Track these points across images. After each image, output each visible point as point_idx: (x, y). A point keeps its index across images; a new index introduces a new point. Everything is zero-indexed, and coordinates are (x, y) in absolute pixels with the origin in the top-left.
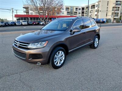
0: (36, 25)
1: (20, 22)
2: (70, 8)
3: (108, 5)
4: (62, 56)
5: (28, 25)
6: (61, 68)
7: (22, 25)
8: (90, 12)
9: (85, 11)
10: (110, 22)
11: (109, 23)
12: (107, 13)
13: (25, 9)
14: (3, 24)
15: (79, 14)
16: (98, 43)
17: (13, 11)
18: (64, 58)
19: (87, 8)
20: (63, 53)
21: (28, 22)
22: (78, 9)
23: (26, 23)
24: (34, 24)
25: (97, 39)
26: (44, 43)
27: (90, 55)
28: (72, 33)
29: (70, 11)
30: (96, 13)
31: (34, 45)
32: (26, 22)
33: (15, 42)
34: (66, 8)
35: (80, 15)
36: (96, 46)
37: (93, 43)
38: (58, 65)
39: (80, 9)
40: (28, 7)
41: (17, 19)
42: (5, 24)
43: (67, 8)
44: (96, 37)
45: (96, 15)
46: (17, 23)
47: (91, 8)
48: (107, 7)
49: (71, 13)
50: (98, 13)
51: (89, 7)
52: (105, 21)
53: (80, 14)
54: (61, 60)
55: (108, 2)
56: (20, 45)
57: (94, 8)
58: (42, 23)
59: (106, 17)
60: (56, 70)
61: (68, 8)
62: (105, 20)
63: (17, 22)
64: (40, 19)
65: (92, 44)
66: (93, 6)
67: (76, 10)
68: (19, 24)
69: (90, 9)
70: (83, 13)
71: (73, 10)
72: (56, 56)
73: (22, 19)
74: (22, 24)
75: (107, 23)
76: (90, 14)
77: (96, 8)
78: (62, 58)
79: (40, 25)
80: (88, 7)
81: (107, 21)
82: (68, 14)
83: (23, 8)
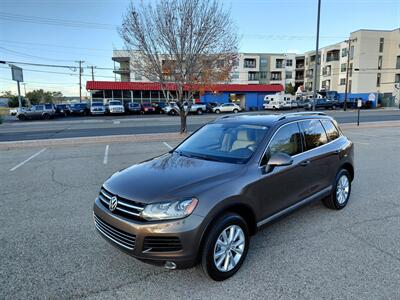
0: (150, 113)
1: (102, 105)
2: (258, 58)
3: (381, 50)
4: (238, 239)
5: (128, 113)
6: (235, 277)
7: (108, 114)
8: (325, 73)
9: (306, 68)
10: (392, 104)
11: (388, 109)
12: (379, 74)
13: (118, 65)
14: (52, 110)
15: (287, 77)
16: (347, 190)
17: (81, 70)
18: (242, 247)
19: (313, 58)
20: (239, 230)
21: (126, 104)
22: (284, 62)
23: (120, 108)
24: (146, 109)
25: (344, 180)
26: (186, 204)
27: (322, 232)
28: (267, 169)
29: (257, 69)
30: (343, 75)
31: (158, 208)
32: (120, 104)
33: (101, 194)
34: (246, 60)
35: (290, 81)
36: (341, 199)
37: (334, 193)
38: (225, 268)
39: (289, 63)
40: (128, 59)
41: (94, 96)
42: (58, 110)
43: (250, 61)
44: (343, 174)
45: (343, 82)
46: (92, 108)
47: (328, 60)
48: (380, 57)
49: (262, 74)
50: (350, 74)
51: (320, 56)
52: (373, 100)
53: (291, 77)
54: (234, 254)
55: (382, 40)
56: (119, 205)
57: (337, 59)
58: (168, 109)
59: (378, 89)
60: (219, 283)
61: (253, 60)
62: (372, 98)
63: (94, 105)
64: (162, 96)
65: (329, 196)
66: (334, 54)
67: (277, 67)
68: (100, 110)
69: (323, 64)
70: (300, 74)
71: (267, 65)
72: (219, 241)
73: (108, 96)
74: (108, 110)
75: (378, 107)
76: (322, 79)
77: (343, 60)
78: (237, 247)
79: (164, 113)
80: (315, 57)
81: (379, 102)
82: (250, 79)
83: (114, 59)
